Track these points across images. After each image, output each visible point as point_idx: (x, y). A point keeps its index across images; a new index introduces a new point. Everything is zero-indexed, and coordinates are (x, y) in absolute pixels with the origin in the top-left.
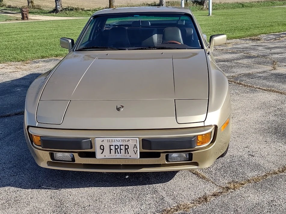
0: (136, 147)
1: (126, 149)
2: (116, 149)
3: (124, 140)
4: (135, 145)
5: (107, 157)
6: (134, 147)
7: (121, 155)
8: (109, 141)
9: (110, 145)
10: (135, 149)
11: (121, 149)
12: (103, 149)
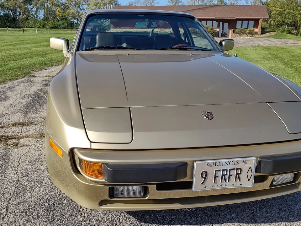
0: (251, 171)
1: (237, 174)
2: (223, 175)
3: (236, 162)
4: (250, 167)
5: (208, 188)
6: (248, 171)
7: (228, 183)
8: (215, 164)
9: (216, 171)
10: (250, 173)
11: (230, 175)
12: (205, 178)
